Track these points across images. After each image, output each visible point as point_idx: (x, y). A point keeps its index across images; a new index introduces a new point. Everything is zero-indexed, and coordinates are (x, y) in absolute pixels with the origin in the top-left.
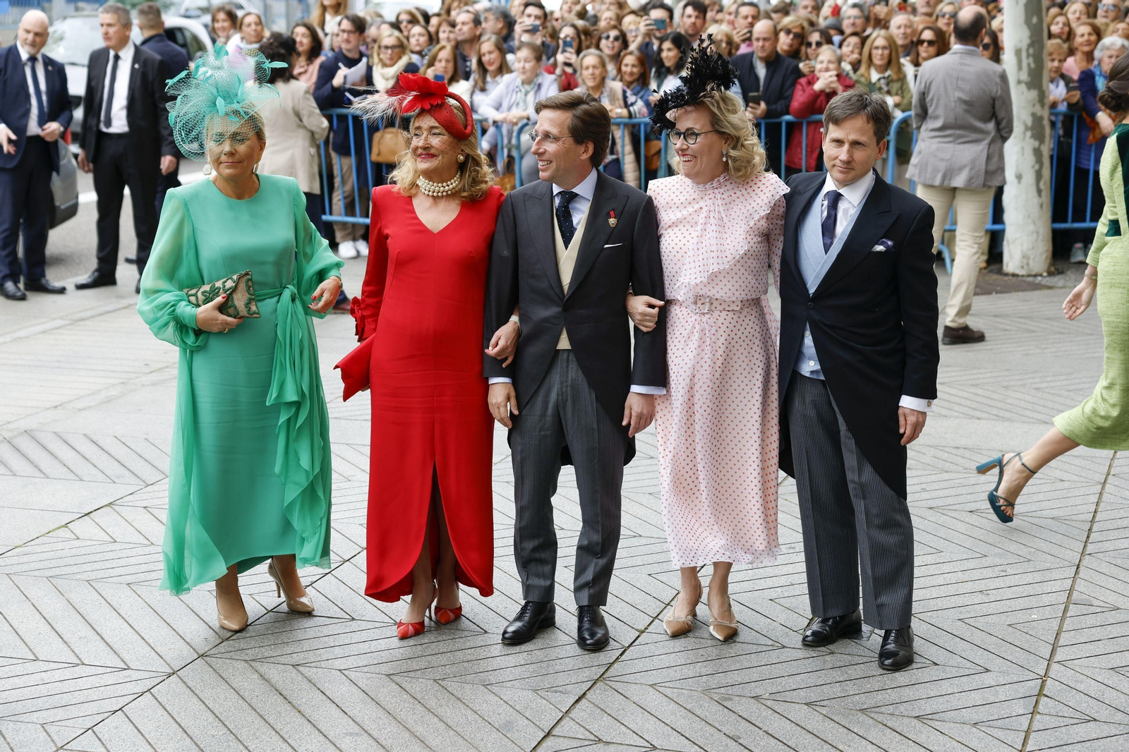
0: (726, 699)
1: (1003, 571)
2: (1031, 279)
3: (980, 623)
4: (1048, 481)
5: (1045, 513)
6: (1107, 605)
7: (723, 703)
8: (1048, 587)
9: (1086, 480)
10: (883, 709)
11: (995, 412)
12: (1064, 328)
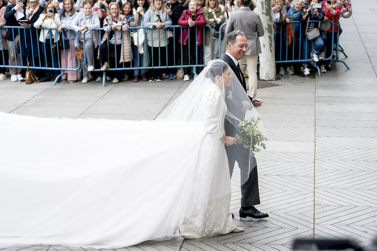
0: (225, 244)
1: (293, 196)
2: (270, 82)
3: (291, 213)
4: (298, 163)
5: (300, 174)
6: (326, 205)
7: (224, 245)
8: (307, 200)
9: (309, 162)
10: (271, 243)
11: (274, 137)
12: (287, 102)
